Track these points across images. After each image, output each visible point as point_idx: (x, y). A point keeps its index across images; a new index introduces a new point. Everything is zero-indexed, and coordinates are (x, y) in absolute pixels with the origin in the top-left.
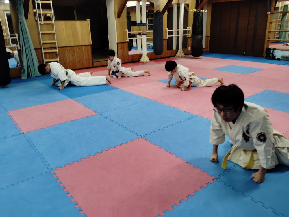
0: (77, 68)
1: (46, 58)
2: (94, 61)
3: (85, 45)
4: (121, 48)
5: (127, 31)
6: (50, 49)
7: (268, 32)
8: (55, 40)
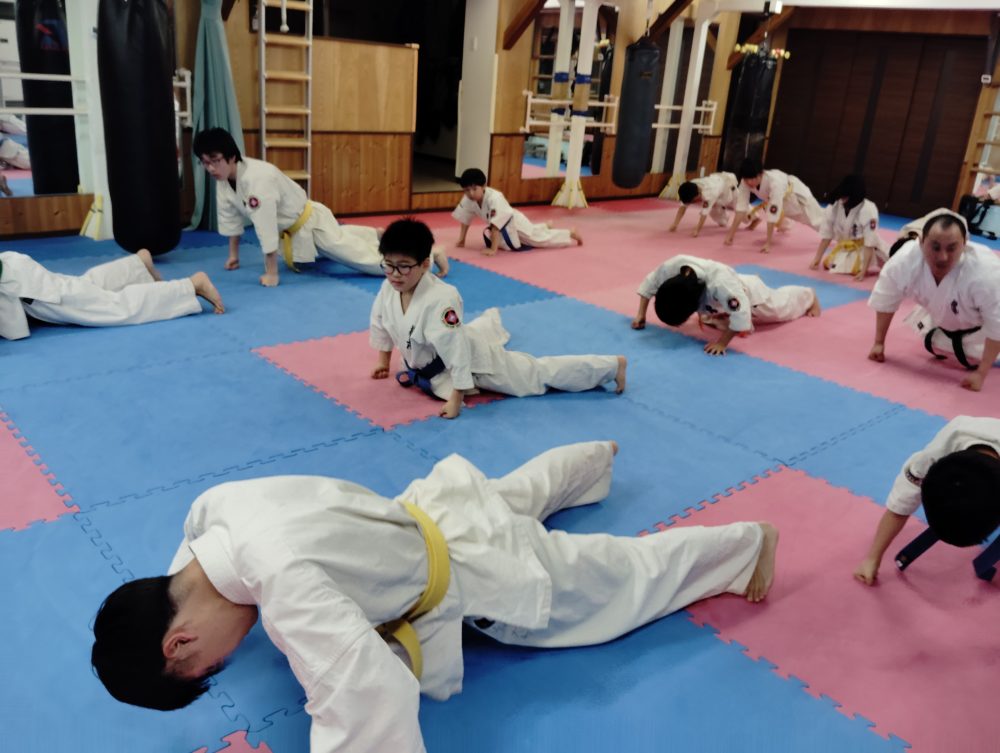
0: (361, 209)
2: (415, 190)
3: (394, 134)
4: (503, 154)
5: (527, 97)
6: (284, 135)
7: (975, 146)
8: (307, 106)
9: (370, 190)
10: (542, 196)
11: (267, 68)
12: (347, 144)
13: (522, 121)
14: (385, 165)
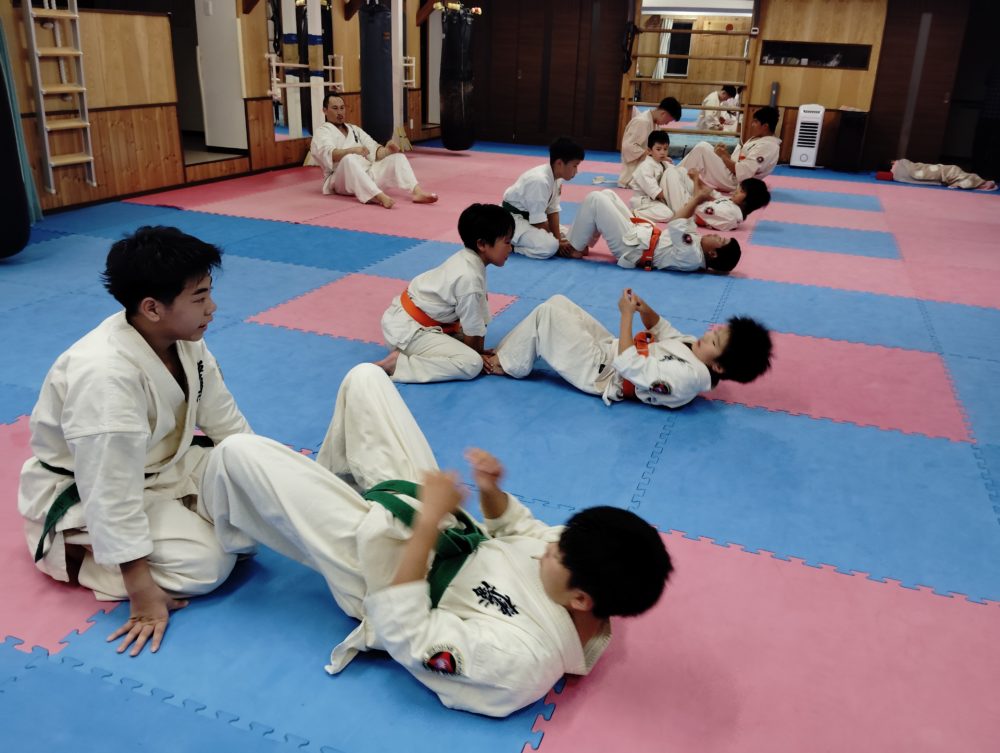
0: (143, 187)
1: (54, 154)
2: (187, 163)
3: (161, 105)
4: (257, 119)
5: (269, 60)
6: (62, 116)
8: (80, 83)
9: (147, 167)
10: (295, 159)
11: (39, 46)
12: (121, 120)
13: (268, 85)
14: (157, 140)
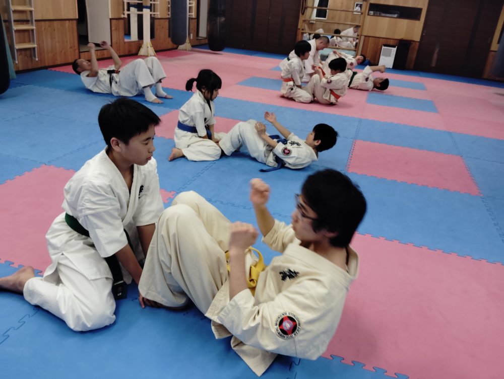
0: (59, 62)
1: (16, 43)
2: (81, 51)
3: (69, 20)
4: (116, 29)
6: (20, 23)
7: (302, 21)
8: (30, 5)
9: (61, 52)
10: (134, 51)
12: (49, 26)
14: (67, 38)
